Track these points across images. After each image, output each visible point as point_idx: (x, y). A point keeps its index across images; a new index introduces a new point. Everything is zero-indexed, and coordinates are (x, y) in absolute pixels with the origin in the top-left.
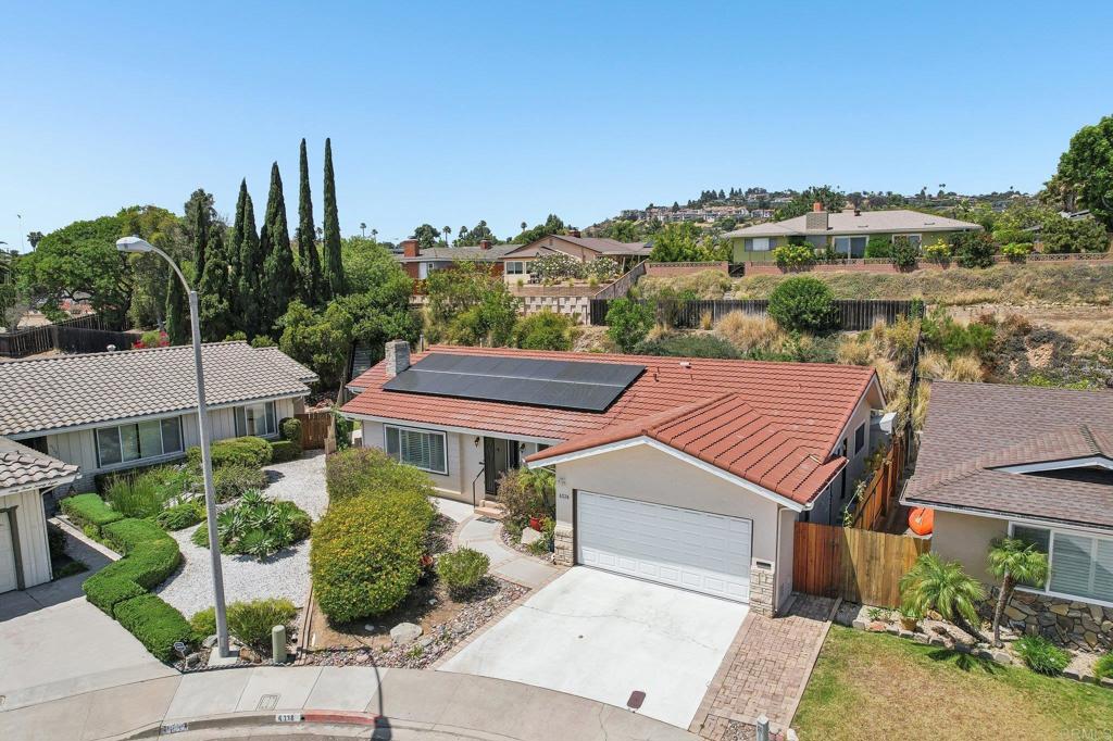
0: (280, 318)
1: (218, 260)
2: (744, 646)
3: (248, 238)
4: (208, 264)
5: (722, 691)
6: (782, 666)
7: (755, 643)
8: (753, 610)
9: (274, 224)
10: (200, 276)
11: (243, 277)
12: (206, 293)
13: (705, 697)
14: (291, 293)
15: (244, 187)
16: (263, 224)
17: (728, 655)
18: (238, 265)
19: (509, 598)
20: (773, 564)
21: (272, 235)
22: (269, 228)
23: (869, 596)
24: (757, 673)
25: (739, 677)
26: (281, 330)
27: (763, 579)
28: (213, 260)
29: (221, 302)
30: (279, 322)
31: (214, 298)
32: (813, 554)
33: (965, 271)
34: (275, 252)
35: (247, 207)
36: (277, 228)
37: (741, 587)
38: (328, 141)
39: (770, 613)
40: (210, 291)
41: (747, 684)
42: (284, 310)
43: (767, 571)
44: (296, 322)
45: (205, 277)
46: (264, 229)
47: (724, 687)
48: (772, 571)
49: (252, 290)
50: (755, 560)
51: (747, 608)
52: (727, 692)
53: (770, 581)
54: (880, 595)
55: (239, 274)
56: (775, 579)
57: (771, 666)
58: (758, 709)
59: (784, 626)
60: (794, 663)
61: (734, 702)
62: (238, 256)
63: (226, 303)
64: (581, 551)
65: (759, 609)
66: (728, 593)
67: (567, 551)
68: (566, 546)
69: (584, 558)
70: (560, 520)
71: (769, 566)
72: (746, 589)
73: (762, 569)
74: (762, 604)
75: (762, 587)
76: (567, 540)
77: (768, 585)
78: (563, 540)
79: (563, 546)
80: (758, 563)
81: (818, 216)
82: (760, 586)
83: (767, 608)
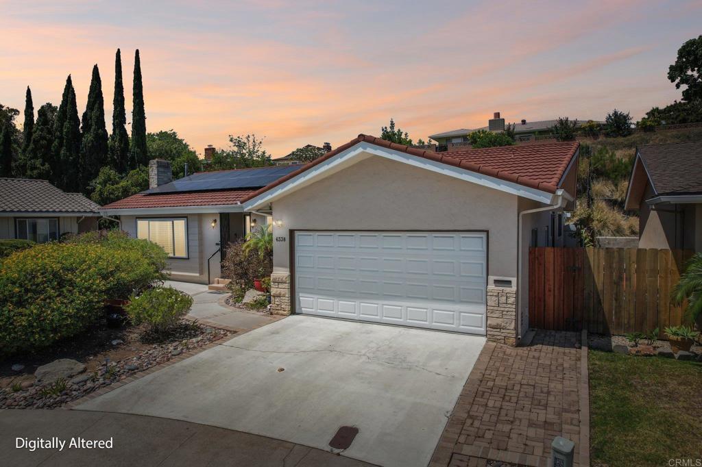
0: (94, 181)
1: (44, 134)
2: (488, 372)
3: (70, 119)
4: (34, 136)
5: (469, 422)
6: (545, 390)
7: (501, 369)
8: (491, 338)
9: (93, 110)
10: (27, 146)
11: (64, 148)
12: (31, 158)
13: (446, 430)
14: (104, 163)
15: (69, 81)
16: (85, 110)
17: (469, 382)
18: (61, 138)
19: (209, 340)
20: (514, 280)
21: (91, 118)
22: (89, 113)
24: (514, 399)
25: (491, 404)
26: (93, 190)
27: (503, 299)
28: (39, 133)
29: (43, 165)
30: (93, 183)
31: (38, 163)
32: (552, 283)
33: (610, 140)
34: (92, 130)
35: (70, 95)
36: (95, 113)
37: (474, 315)
38: (137, 52)
39: (512, 340)
40: (35, 157)
41: (503, 412)
42: (96, 175)
43: (507, 289)
44: (105, 183)
45: (32, 146)
46: (85, 115)
47: (472, 418)
48: (514, 288)
49: (71, 158)
50: (492, 278)
51: (484, 340)
52: (477, 423)
53: (512, 300)
55: (61, 145)
56: (517, 298)
57: (530, 390)
58: (528, 442)
59: (532, 354)
60: (560, 386)
61: (488, 435)
62: (61, 131)
63: (47, 165)
64: (299, 298)
65: (498, 337)
66: (459, 325)
67: (284, 298)
68: (283, 293)
69: (302, 305)
70: (276, 266)
71: (509, 282)
72: (480, 316)
73: (501, 288)
74: (502, 331)
75: (502, 309)
76: (284, 287)
77: (509, 306)
78: (280, 286)
79: (280, 294)
80: (496, 282)
81: (497, 121)
82: (499, 309)
83: (509, 335)
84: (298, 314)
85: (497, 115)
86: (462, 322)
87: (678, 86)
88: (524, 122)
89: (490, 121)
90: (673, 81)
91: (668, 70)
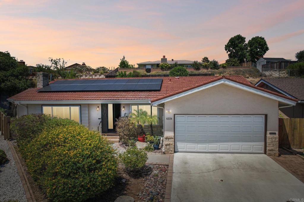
19: (161, 171)
20: (277, 132)
23: (294, 145)
27: (274, 140)
33: (213, 70)
39: (277, 155)
43: (275, 136)
50: (268, 132)
51: (266, 155)
53: (277, 140)
54: (298, 143)
56: (279, 139)
64: (177, 145)
65: (272, 154)
66: (253, 150)
67: (172, 146)
68: (171, 143)
69: (178, 148)
70: (166, 131)
71: (275, 133)
72: (261, 146)
73: (272, 136)
74: (273, 151)
75: (273, 143)
76: (172, 140)
77: (276, 142)
78: (169, 140)
79: (170, 144)
80: (270, 133)
81: (164, 59)
82: (272, 143)
83: (276, 153)
84: (177, 152)
85: (164, 57)
86: (254, 149)
87: (227, 52)
88: (173, 60)
89: (161, 59)
90: (226, 50)
91: (225, 47)
